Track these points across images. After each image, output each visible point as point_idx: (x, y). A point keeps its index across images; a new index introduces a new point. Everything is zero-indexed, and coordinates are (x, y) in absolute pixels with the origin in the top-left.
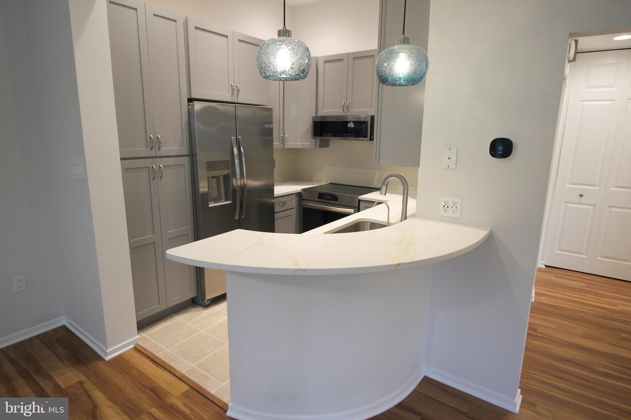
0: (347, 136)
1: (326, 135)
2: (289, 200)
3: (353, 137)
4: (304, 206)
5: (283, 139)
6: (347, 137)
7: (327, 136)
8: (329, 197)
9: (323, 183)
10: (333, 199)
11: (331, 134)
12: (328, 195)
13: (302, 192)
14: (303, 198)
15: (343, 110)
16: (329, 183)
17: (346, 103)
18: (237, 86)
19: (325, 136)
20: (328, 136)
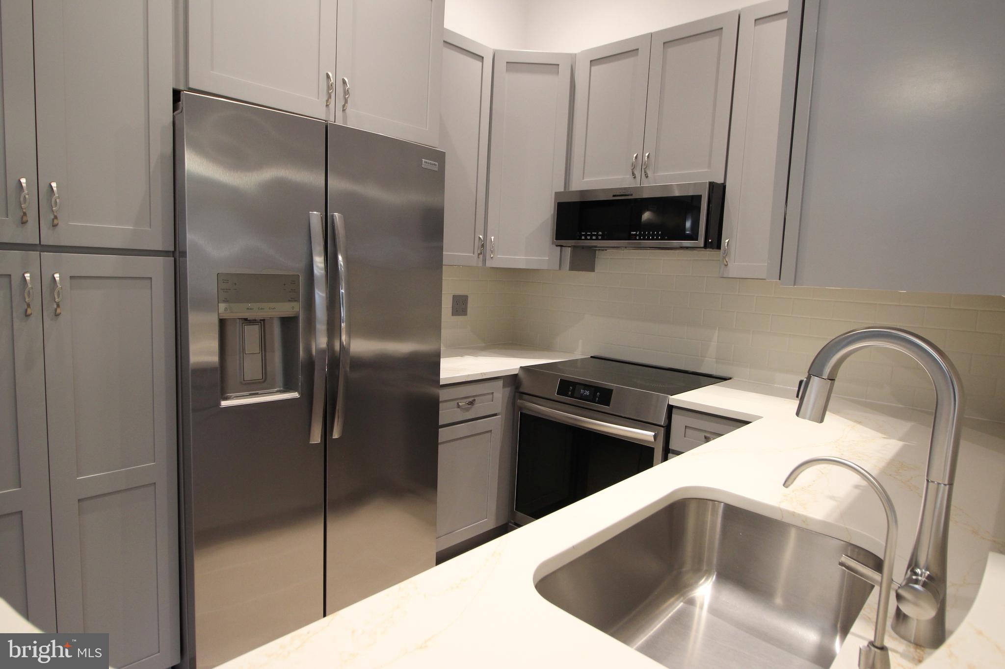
0: (640, 235)
1: (586, 236)
2: (486, 392)
3: (657, 239)
4: (525, 411)
5: (483, 246)
6: (640, 239)
7: (589, 237)
8: (587, 393)
9: (578, 355)
10: (597, 399)
11: (600, 233)
12: (586, 386)
13: (522, 375)
14: (522, 390)
15: (633, 174)
16: (592, 357)
17: (640, 157)
18: (344, 82)
19: (583, 237)
20: (591, 239)
